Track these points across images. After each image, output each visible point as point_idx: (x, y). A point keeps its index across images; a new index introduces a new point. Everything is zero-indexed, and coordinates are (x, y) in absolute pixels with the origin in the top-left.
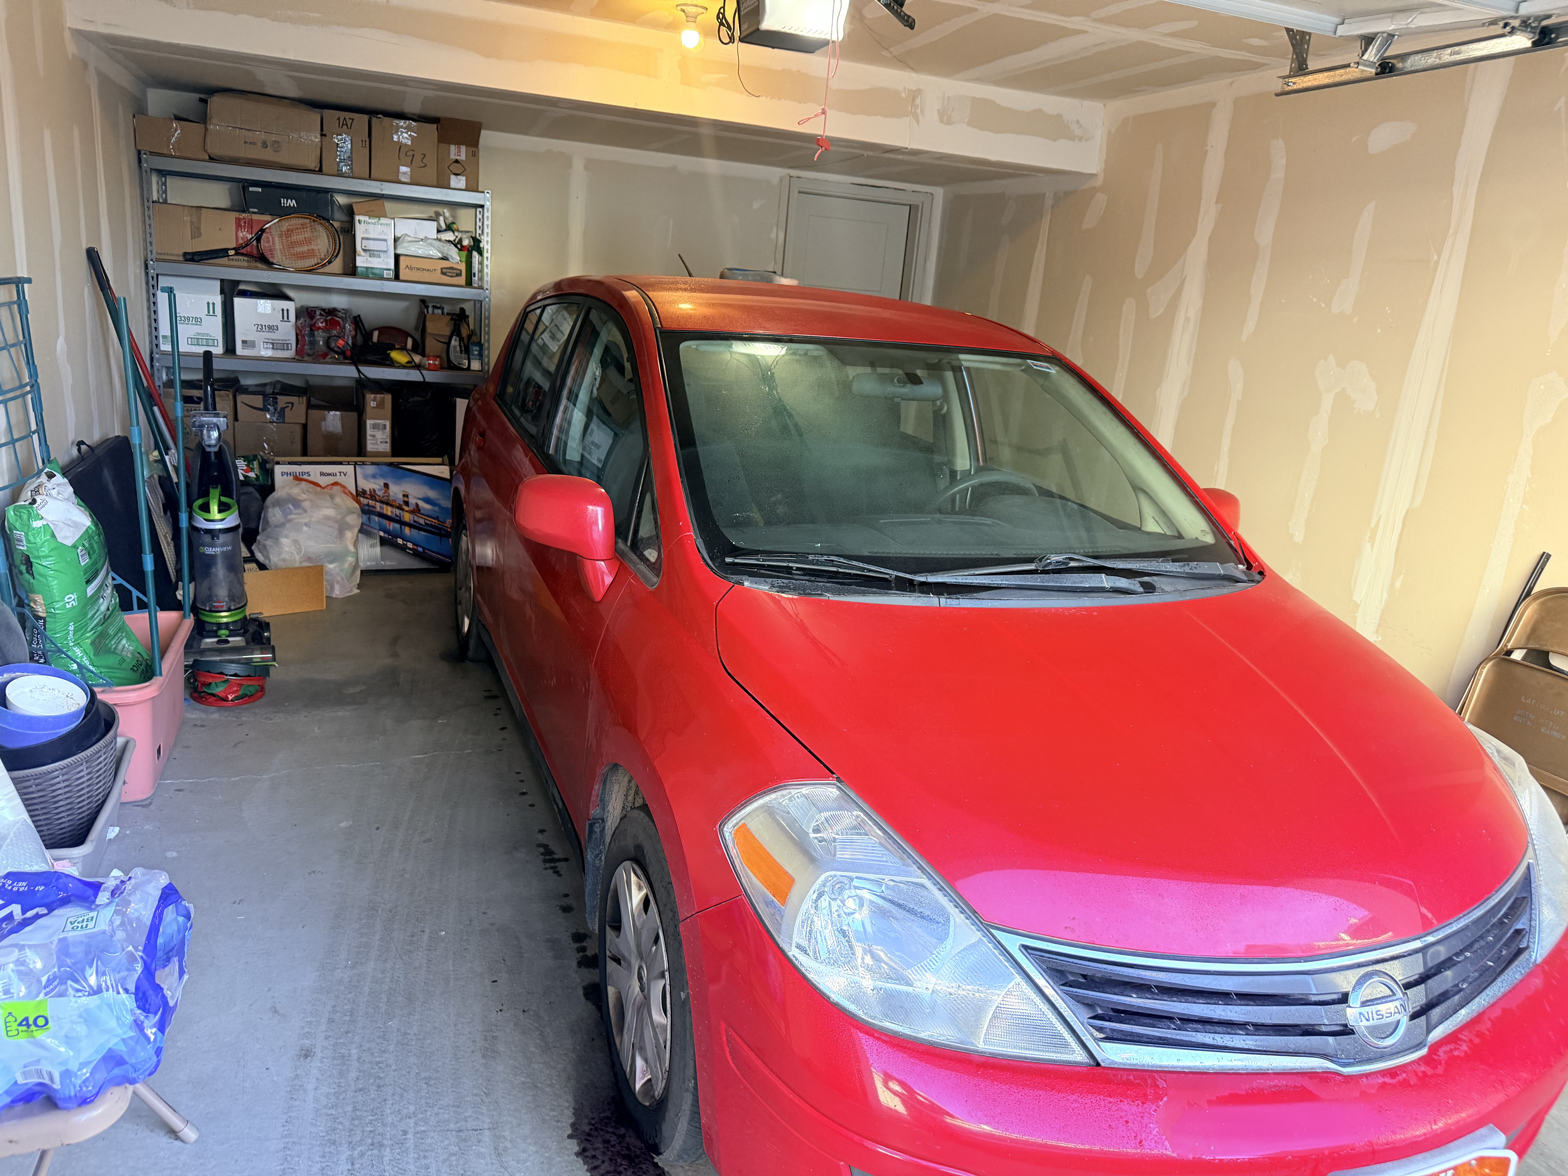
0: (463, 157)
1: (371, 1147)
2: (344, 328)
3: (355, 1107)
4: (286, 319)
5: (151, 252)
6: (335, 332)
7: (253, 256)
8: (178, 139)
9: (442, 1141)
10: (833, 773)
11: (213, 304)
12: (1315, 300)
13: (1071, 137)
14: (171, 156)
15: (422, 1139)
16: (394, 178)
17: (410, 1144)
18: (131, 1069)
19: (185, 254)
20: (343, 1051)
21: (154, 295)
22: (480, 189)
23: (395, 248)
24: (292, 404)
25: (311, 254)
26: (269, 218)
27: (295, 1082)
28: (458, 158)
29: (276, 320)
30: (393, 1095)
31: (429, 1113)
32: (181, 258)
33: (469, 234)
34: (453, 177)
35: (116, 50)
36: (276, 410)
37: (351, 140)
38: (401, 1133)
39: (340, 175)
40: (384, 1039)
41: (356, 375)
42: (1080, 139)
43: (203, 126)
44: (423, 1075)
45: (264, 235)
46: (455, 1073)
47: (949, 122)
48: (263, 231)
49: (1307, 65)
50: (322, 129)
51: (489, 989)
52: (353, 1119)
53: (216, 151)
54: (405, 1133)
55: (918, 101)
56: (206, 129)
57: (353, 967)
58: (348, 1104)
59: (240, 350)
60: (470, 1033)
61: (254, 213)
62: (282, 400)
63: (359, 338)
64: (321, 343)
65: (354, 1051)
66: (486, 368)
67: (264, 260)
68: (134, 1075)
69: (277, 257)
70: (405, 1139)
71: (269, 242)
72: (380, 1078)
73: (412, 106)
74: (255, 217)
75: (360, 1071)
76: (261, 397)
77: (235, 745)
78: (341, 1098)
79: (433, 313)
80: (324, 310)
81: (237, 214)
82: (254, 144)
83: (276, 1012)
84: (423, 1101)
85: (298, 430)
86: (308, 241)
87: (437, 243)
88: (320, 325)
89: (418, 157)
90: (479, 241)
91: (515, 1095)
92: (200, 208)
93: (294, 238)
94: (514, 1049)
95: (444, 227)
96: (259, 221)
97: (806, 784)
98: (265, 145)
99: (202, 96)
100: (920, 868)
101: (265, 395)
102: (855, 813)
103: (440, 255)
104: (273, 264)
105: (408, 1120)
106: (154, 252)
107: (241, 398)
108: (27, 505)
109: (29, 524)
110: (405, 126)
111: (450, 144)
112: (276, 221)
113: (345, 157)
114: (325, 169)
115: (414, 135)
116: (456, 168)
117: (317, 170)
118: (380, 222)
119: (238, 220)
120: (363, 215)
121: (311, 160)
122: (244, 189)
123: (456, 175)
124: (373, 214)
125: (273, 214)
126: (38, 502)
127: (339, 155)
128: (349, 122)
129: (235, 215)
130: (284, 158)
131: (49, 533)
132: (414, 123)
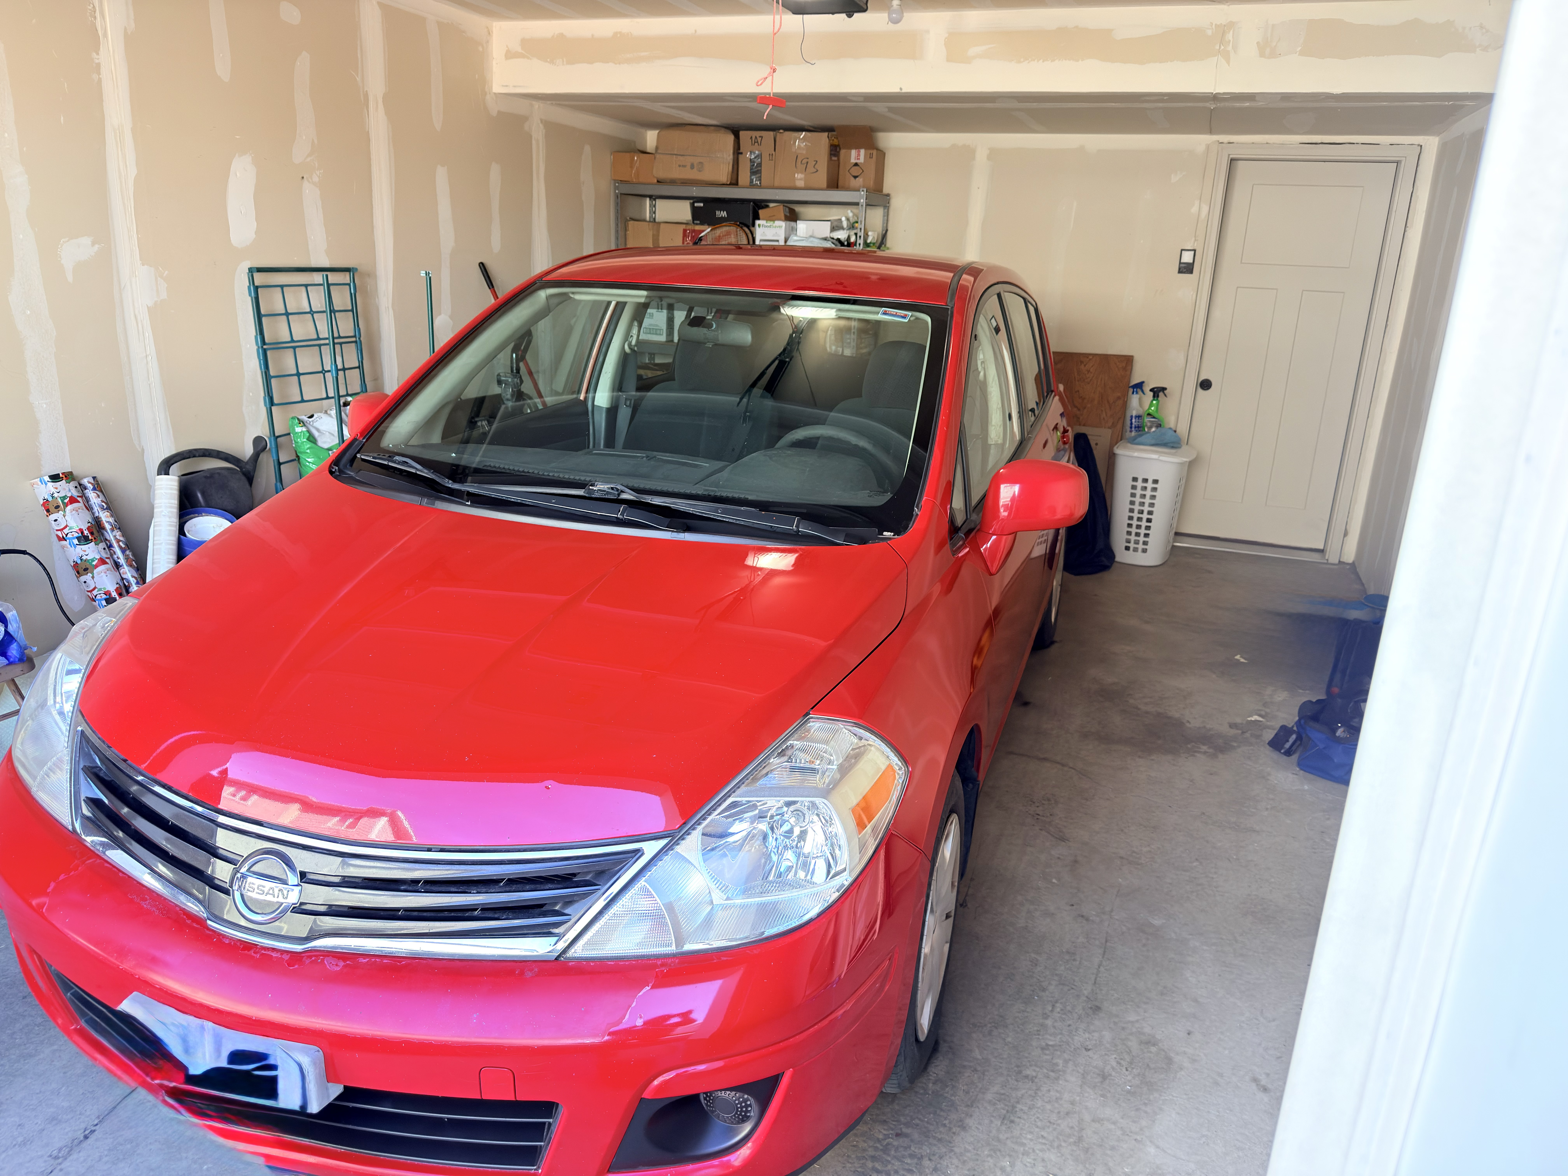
0: (862, 160)
8: (637, 168)
14: (633, 183)
16: (791, 185)
26: (706, 228)
28: (858, 161)
42: (1485, 49)
43: (653, 156)
47: (1274, 54)
50: (738, 149)
53: (661, 176)
55: (1229, 36)
56: (654, 159)
61: (699, 224)
74: (698, 228)
82: (684, 166)
89: (811, 164)
96: (698, 231)
98: (693, 167)
108: (305, 418)
109: (294, 430)
110: (801, 137)
111: (851, 149)
112: (709, 230)
113: (756, 170)
114: (740, 183)
115: (808, 144)
116: (855, 171)
117: (734, 183)
118: (774, 225)
119: (685, 231)
120: (763, 219)
121: (724, 176)
122: (696, 205)
123: (855, 177)
124: (771, 218)
125: (709, 225)
126: (314, 417)
127: (751, 169)
128: (759, 139)
129: (684, 226)
130: (708, 175)
131: (306, 437)
132: (809, 134)
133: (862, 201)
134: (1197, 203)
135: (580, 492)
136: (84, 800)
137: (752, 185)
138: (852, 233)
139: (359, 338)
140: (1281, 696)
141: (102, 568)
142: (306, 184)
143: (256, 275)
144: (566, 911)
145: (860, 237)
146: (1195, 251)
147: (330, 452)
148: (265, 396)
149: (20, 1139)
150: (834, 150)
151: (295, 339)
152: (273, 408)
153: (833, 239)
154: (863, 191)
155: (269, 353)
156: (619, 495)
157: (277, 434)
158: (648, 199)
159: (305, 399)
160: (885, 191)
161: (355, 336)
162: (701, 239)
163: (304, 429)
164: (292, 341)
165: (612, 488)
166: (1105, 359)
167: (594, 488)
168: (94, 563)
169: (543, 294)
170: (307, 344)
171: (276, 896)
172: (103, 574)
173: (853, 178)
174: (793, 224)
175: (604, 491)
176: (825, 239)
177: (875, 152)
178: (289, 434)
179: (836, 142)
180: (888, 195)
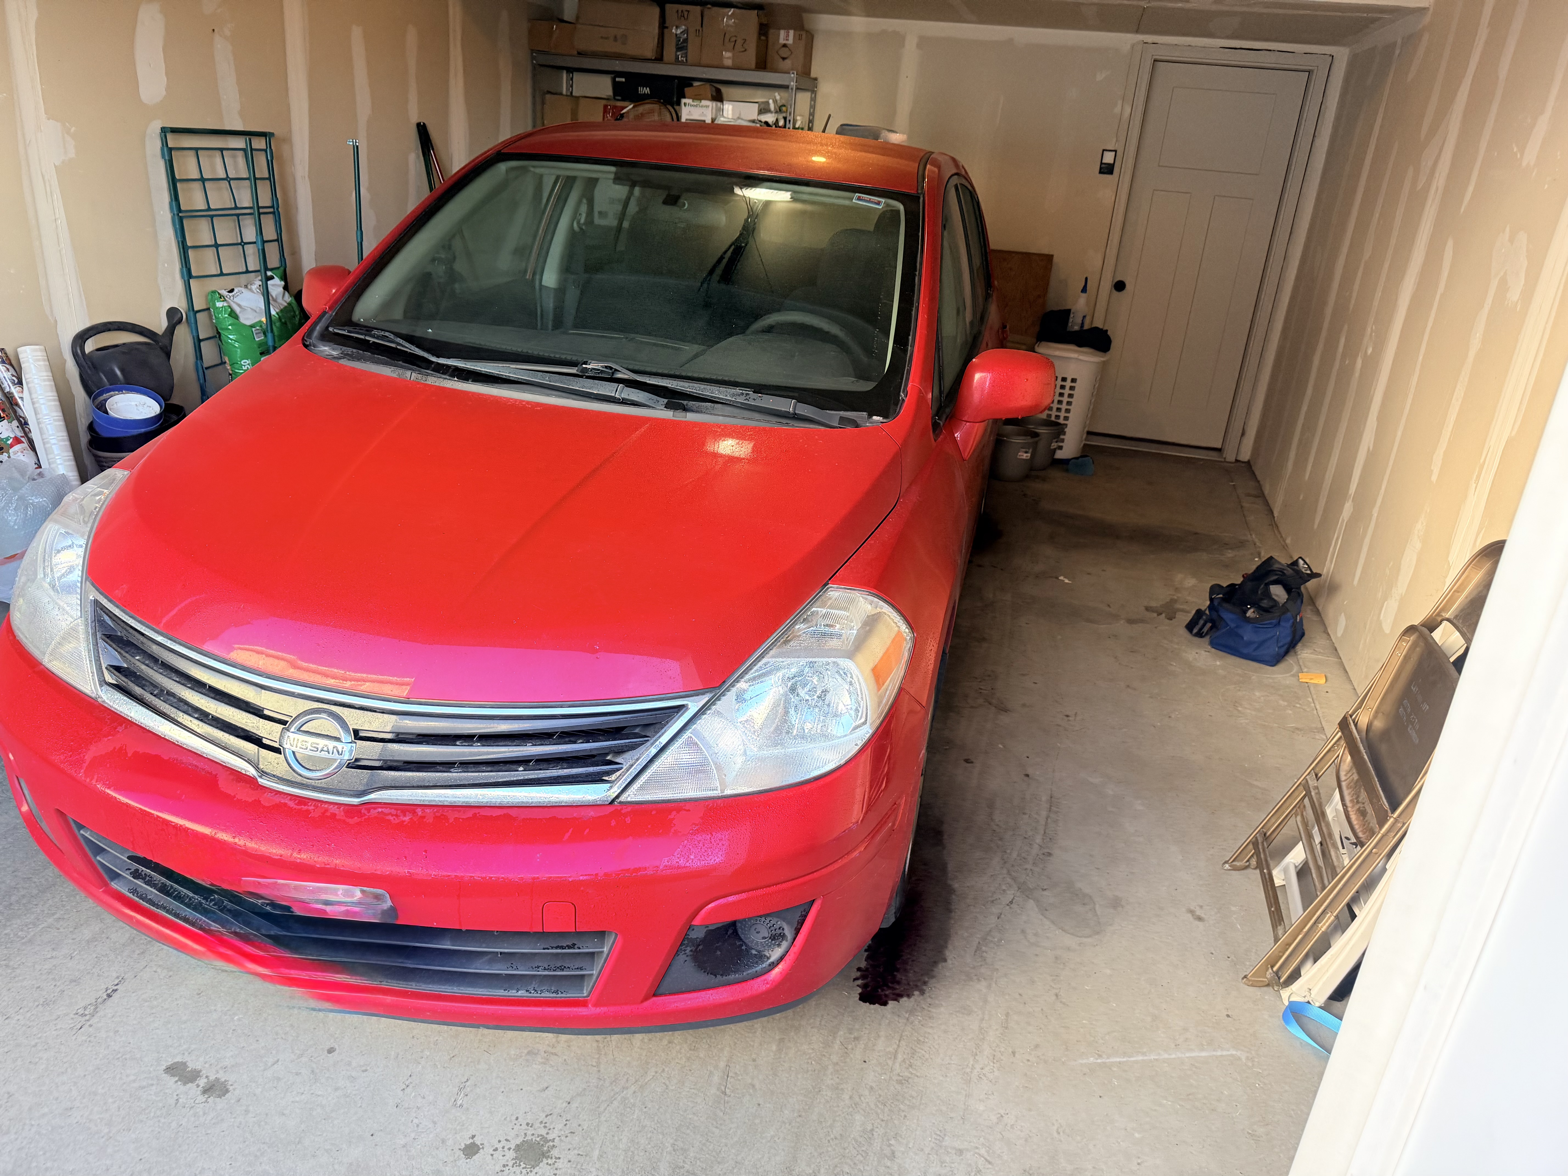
0: (790, 41)
8: (556, 38)
12: (1515, 150)
14: (552, 53)
16: (719, 64)
26: (628, 104)
28: (787, 42)
34: (777, 61)
37: (687, 30)
39: (677, 63)
43: (573, 25)
50: (661, 21)
53: (582, 47)
56: (575, 29)
61: (618, 100)
74: (618, 104)
89: (739, 42)
96: (620, 107)
98: (616, 39)
108: (224, 293)
109: (214, 304)
110: (730, 13)
111: (780, 29)
112: (631, 106)
113: (682, 46)
114: (665, 58)
115: (736, 21)
116: (784, 52)
117: (659, 59)
118: (701, 104)
119: (605, 107)
120: (689, 98)
121: (649, 51)
122: (617, 79)
123: (784, 59)
124: (698, 97)
125: (632, 101)
126: (235, 292)
127: (677, 45)
128: (686, 14)
129: (604, 102)
130: (630, 49)
131: (228, 313)
132: (737, 11)
133: (792, 83)
134: (1120, 102)
135: (573, 370)
136: (106, 668)
137: (677, 61)
138: (781, 117)
139: (277, 209)
140: (1190, 582)
141: (17, 447)
142: (217, 38)
143: (170, 137)
144: (618, 760)
145: (790, 121)
146: (1116, 151)
147: (253, 329)
148: (182, 266)
149: (42, 1000)
150: (764, 30)
151: (212, 207)
152: (191, 281)
153: (760, 121)
154: (793, 73)
155: (185, 222)
156: (613, 373)
157: (196, 309)
158: (565, 72)
159: (225, 272)
160: (813, 75)
161: (273, 207)
162: (622, 116)
163: (225, 304)
164: (209, 209)
165: (606, 367)
166: (1027, 257)
167: (588, 366)
168: (9, 442)
169: (503, 167)
170: (223, 213)
171: (331, 752)
172: (19, 453)
173: (781, 60)
174: (719, 104)
175: (599, 370)
176: (753, 121)
177: (804, 34)
178: (208, 309)
179: (764, 21)
180: (816, 79)
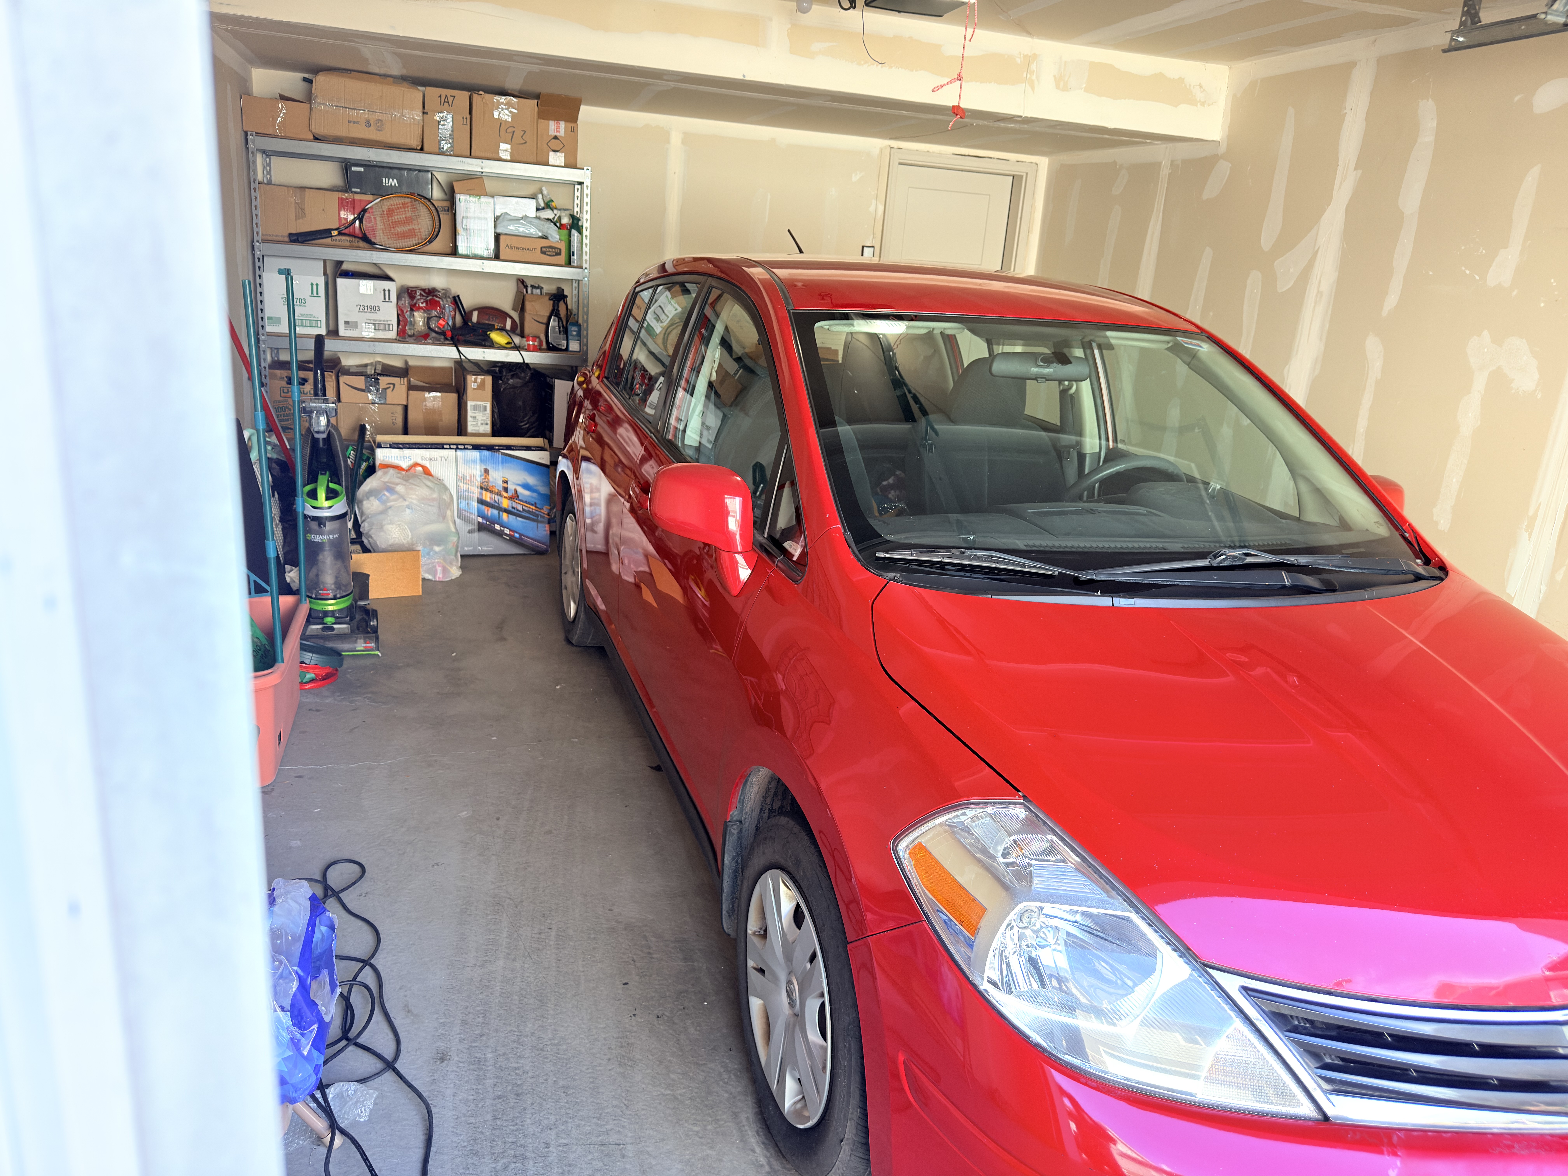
0: (562, 133)
1: (514, 1160)
2: (444, 308)
3: (494, 1116)
4: (387, 299)
5: (257, 233)
6: (434, 313)
7: (355, 237)
8: (284, 119)
9: (585, 1156)
10: (1019, 791)
11: (317, 285)
12: (1468, 272)
13: (1193, 102)
14: (277, 137)
15: (565, 1152)
16: (493, 156)
17: (553, 1158)
18: (292, 1089)
19: (290, 235)
20: (478, 1055)
21: (260, 276)
22: (578, 166)
23: (495, 227)
24: (394, 385)
25: (411, 234)
26: (370, 198)
27: (433, 1087)
28: (558, 134)
29: (378, 301)
30: (533, 1104)
31: (570, 1125)
32: (287, 239)
33: (568, 212)
34: (551, 154)
35: (226, 30)
36: (377, 390)
37: (453, 118)
38: (543, 1145)
39: (442, 153)
40: (519, 1043)
41: (456, 356)
42: (1203, 104)
43: (308, 105)
44: (561, 1083)
45: (367, 215)
46: (593, 1082)
47: (1066, 89)
48: (364, 211)
49: (1479, 18)
50: (424, 107)
51: (620, 991)
52: (494, 1129)
53: (320, 130)
54: (547, 1146)
55: (1033, 67)
56: (311, 109)
57: (482, 966)
58: (488, 1112)
59: (342, 332)
60: (605, 1039)
61: (356, 193)
62: (384, 381)
63: (458, 318)
64: (421, 324)
65: (489, 1056)
66: (585, 348)
67: (367, 241)
68: (295, 1095)
69: (379, 237)
70: (549, 1152)
71: (371, 222)
72: (518, 1086)
73: (514, 83)
74: (358, 197)
75: (497, 1078)
76: (363, 377)
77: (351, 731)
78: (480, 1106)
79: (532, 293)
80: (424, 290)
81: (340, 194)
82: (357, 123)
83: (409, 1011)
84: (563, 1111)
85: (399, 411)
86: (408, 220)
87: (537, 221)
88: (421, 305)
89: (519, 134)
90: (579, 220)
91: (655, 1107)
92: (303, 188)
93: (396, 218)
94: (650, 1057)
95: (542, 205)
96: (360, 201)
97: (990, 803)
98: (368, 124)
99: (306, 76)
100: (1126, 900)
101: (367, 376)
102: (1049, 837)
103: (540, 234)
104: (375, 244)
105: (549, 1132)
106: (260, 234)
107: (343, 379)
110: (505, 102)
111: (549, 120)
112: (377, 200)
114: (426, 147)
115: (514, 110)
116: (555, 145)
117: (422, 148)
118: (481, 200)
119: (341, 201)
120: (463, 193)
122: (350, 168)
123: (555, 151)
124: (472, 193)
125: (374, 194)
128: (450, 99)
129: (338, 195)
130: (387, 136)
132: (515, 100)
134: (874, 201)
173: (552, 152)
177: (572, 125)
